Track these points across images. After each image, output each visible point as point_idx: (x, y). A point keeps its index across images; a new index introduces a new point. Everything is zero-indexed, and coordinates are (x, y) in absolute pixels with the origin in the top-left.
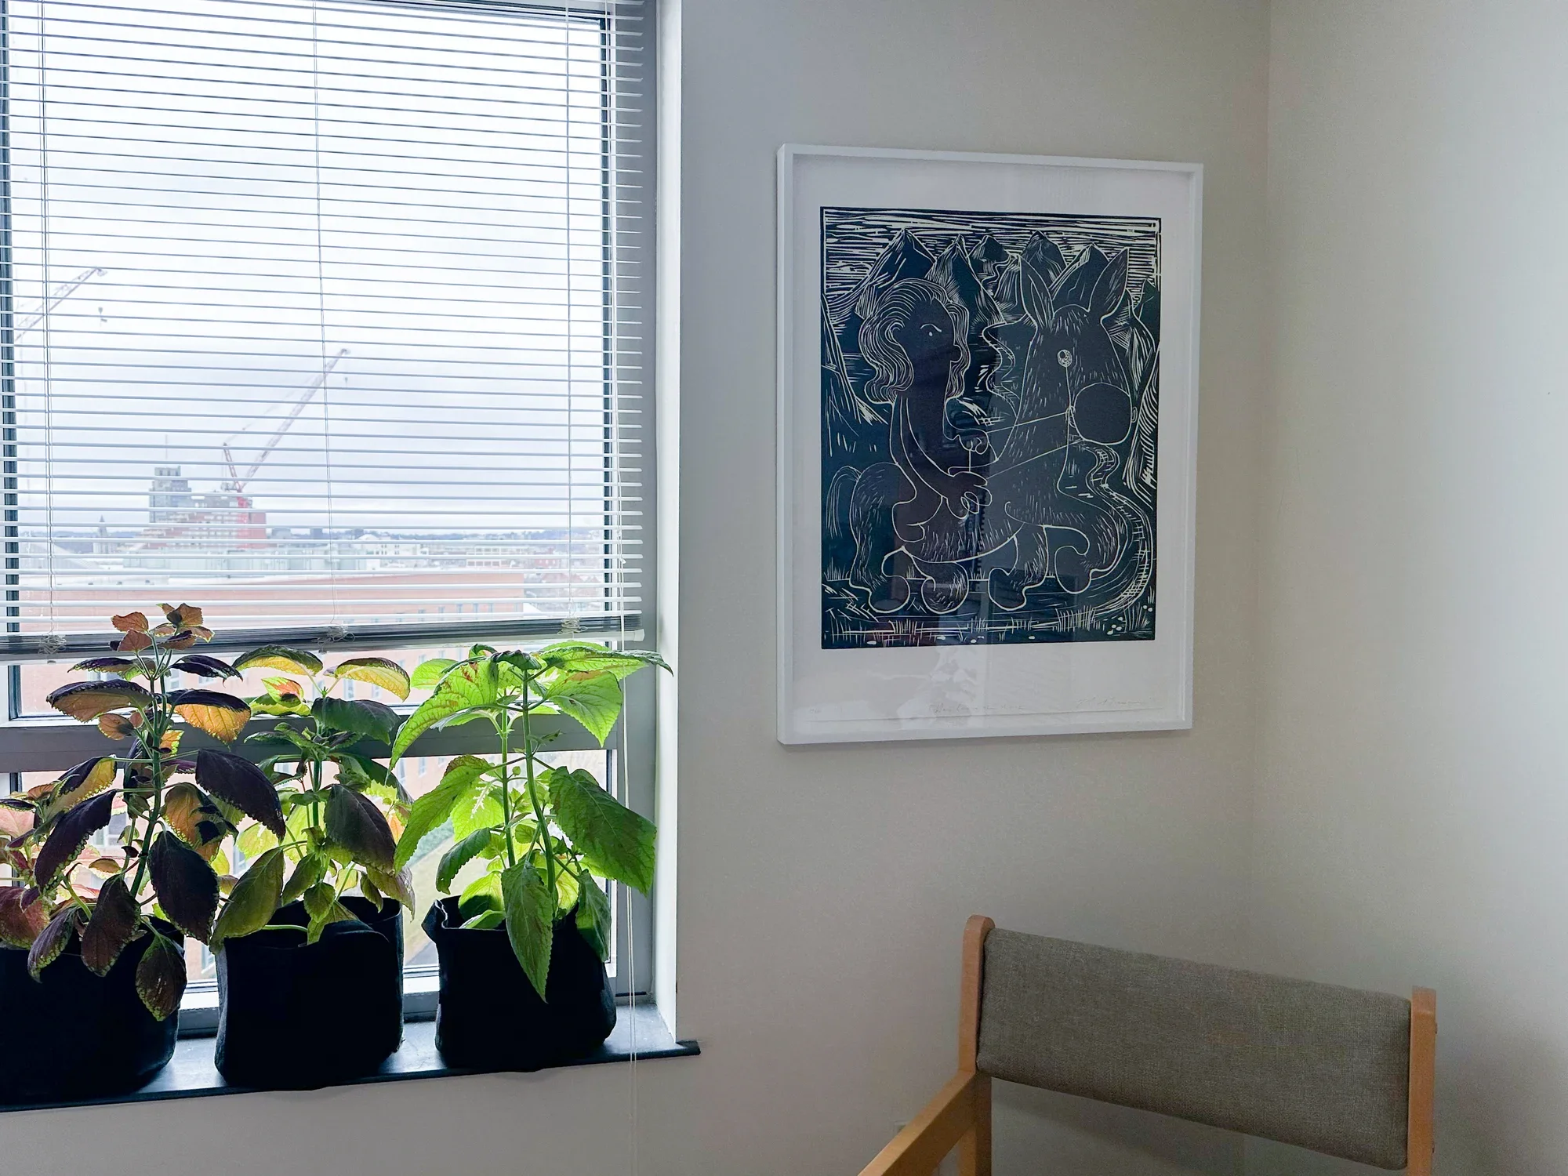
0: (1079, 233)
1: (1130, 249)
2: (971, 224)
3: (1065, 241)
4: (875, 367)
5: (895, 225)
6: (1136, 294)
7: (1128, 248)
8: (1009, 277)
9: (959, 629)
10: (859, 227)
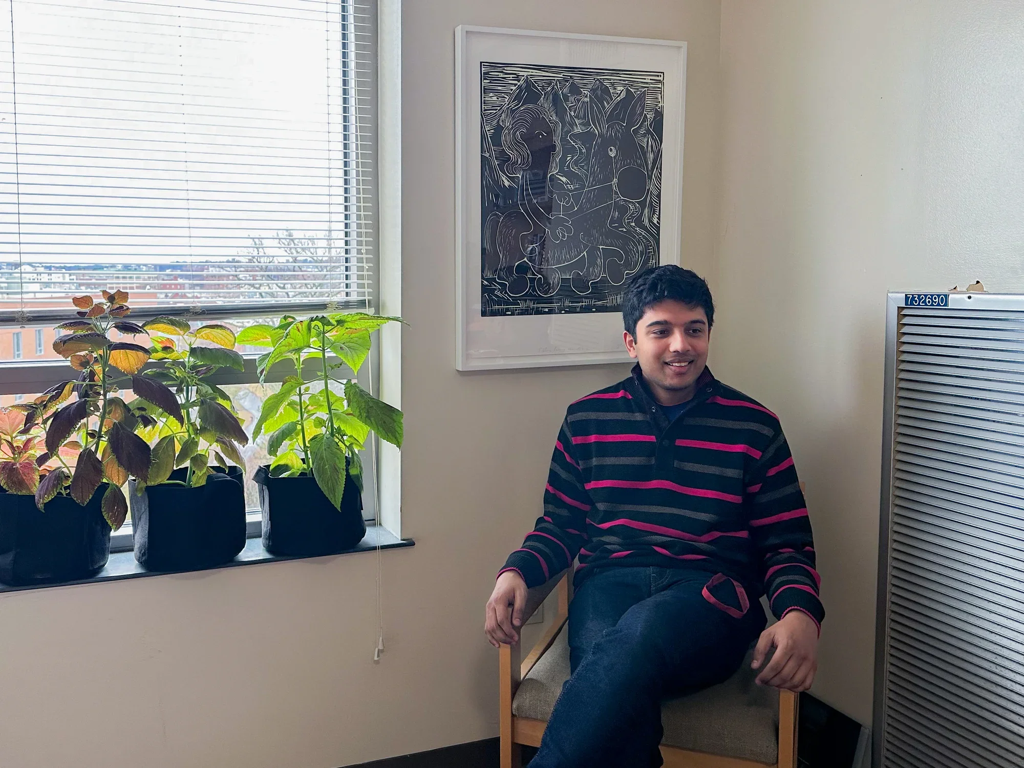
0: (620, 80)
1: (648, 90)
2: (562, 74)
3: (613, 84)
4: (510, 154)
5: (521, 74)
6: (650, 116)
7: (646, 89)
8: (582, 105)
9: (555, 305)
10: (502, 74)
